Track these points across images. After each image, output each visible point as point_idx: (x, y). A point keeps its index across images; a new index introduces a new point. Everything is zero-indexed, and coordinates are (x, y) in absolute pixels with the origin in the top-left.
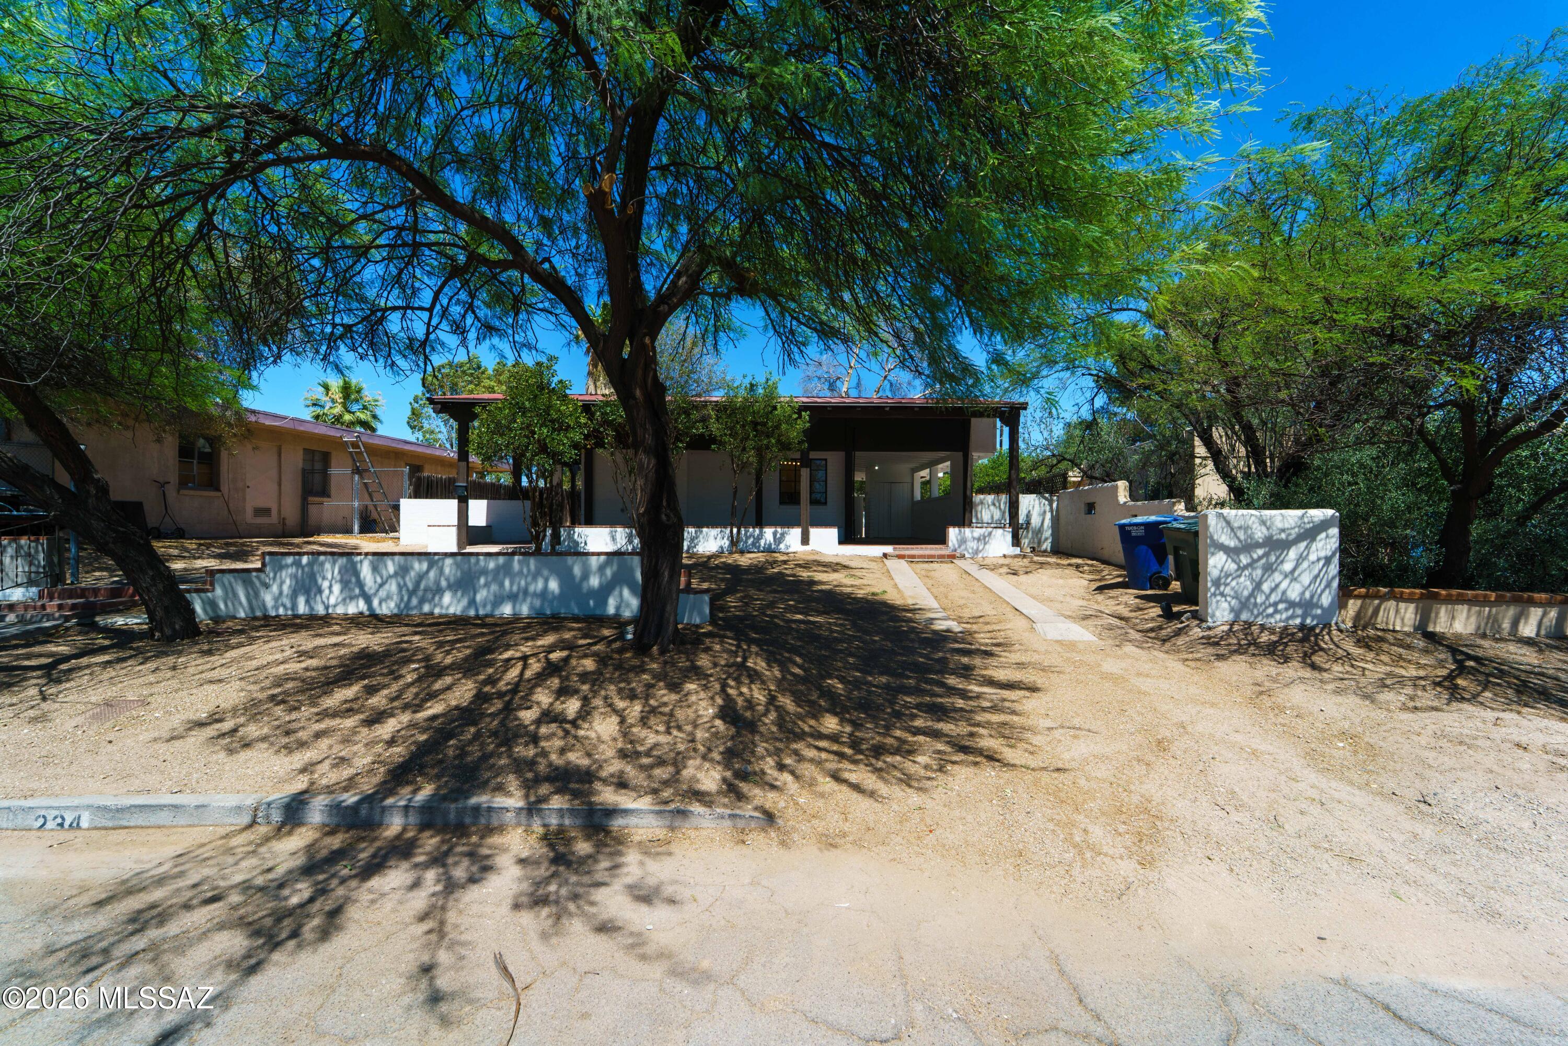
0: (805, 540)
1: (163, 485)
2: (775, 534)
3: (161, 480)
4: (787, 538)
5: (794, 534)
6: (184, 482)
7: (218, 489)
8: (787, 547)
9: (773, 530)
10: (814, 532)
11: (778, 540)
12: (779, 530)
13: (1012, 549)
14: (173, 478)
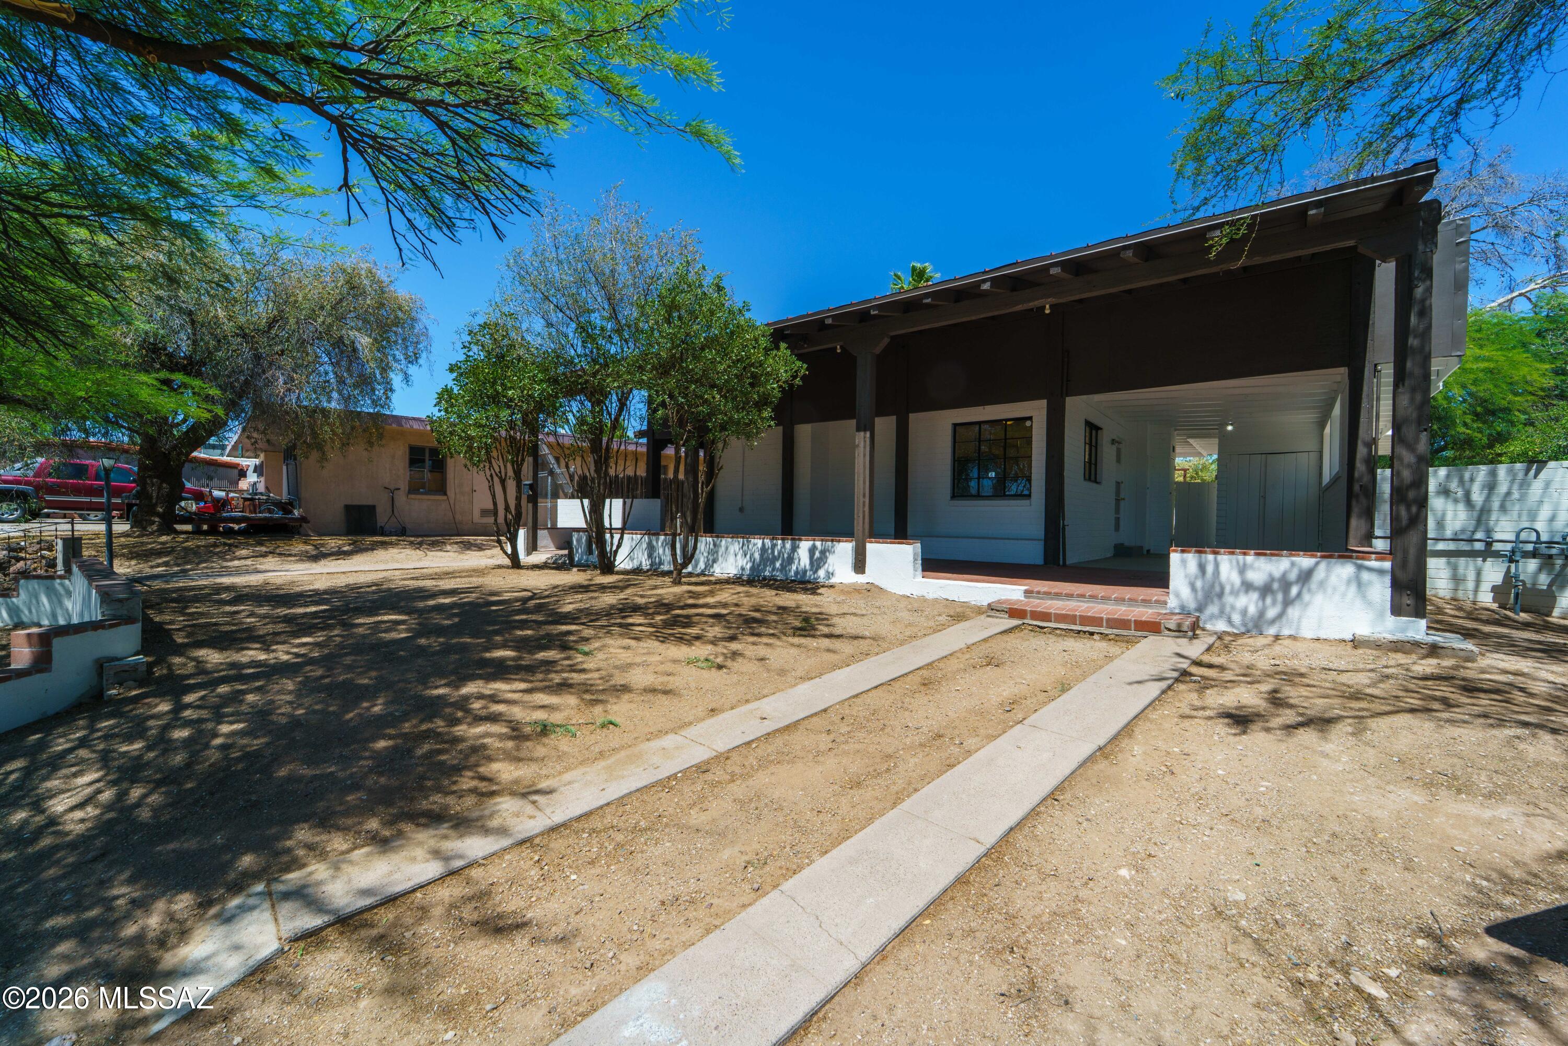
0: (860, 565)
1: (392, 491)
2: (812, 551)
3: (392, 487)
4: (831, 559)
5: (844, 550)
6: (414, 489)
7: (445, 494)
8: (829, 575)
9: (810, 543)
10: (873, 548)
11: (817, 562)
12: (818, 544)
13: (1391, 622)
14: (404, 485)
